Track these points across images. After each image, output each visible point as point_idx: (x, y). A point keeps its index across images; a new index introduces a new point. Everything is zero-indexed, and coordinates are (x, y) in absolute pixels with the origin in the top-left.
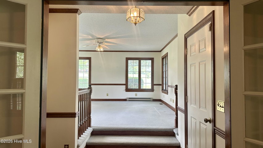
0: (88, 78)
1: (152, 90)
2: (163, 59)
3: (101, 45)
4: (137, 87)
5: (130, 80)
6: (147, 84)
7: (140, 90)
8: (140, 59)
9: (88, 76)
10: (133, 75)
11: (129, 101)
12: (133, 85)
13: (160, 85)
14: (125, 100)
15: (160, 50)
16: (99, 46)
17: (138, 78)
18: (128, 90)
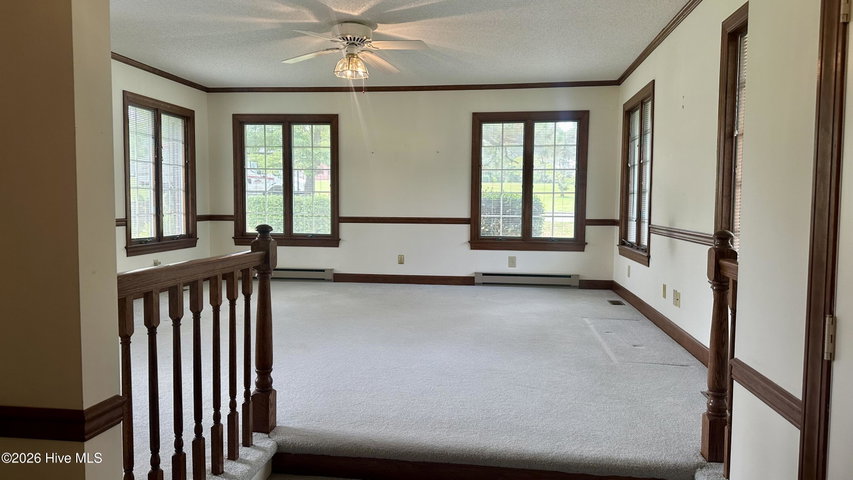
0: (328, 197)
1: (578, 243)
2: (628, 114)
3: (356, 50)
4: (514, 231)
5: (489, 201)
6: (556, 217)
7: (528, 241)
8: (529, 119)
9: (329, 189)
10: (501, 184)
11: (484, 284)
12: (501, 223)
13: (612, 223)
14: (468, 281)
15: (616, 78)
16: (351, 56)
17: (520, 197)
18: (478, 242)
